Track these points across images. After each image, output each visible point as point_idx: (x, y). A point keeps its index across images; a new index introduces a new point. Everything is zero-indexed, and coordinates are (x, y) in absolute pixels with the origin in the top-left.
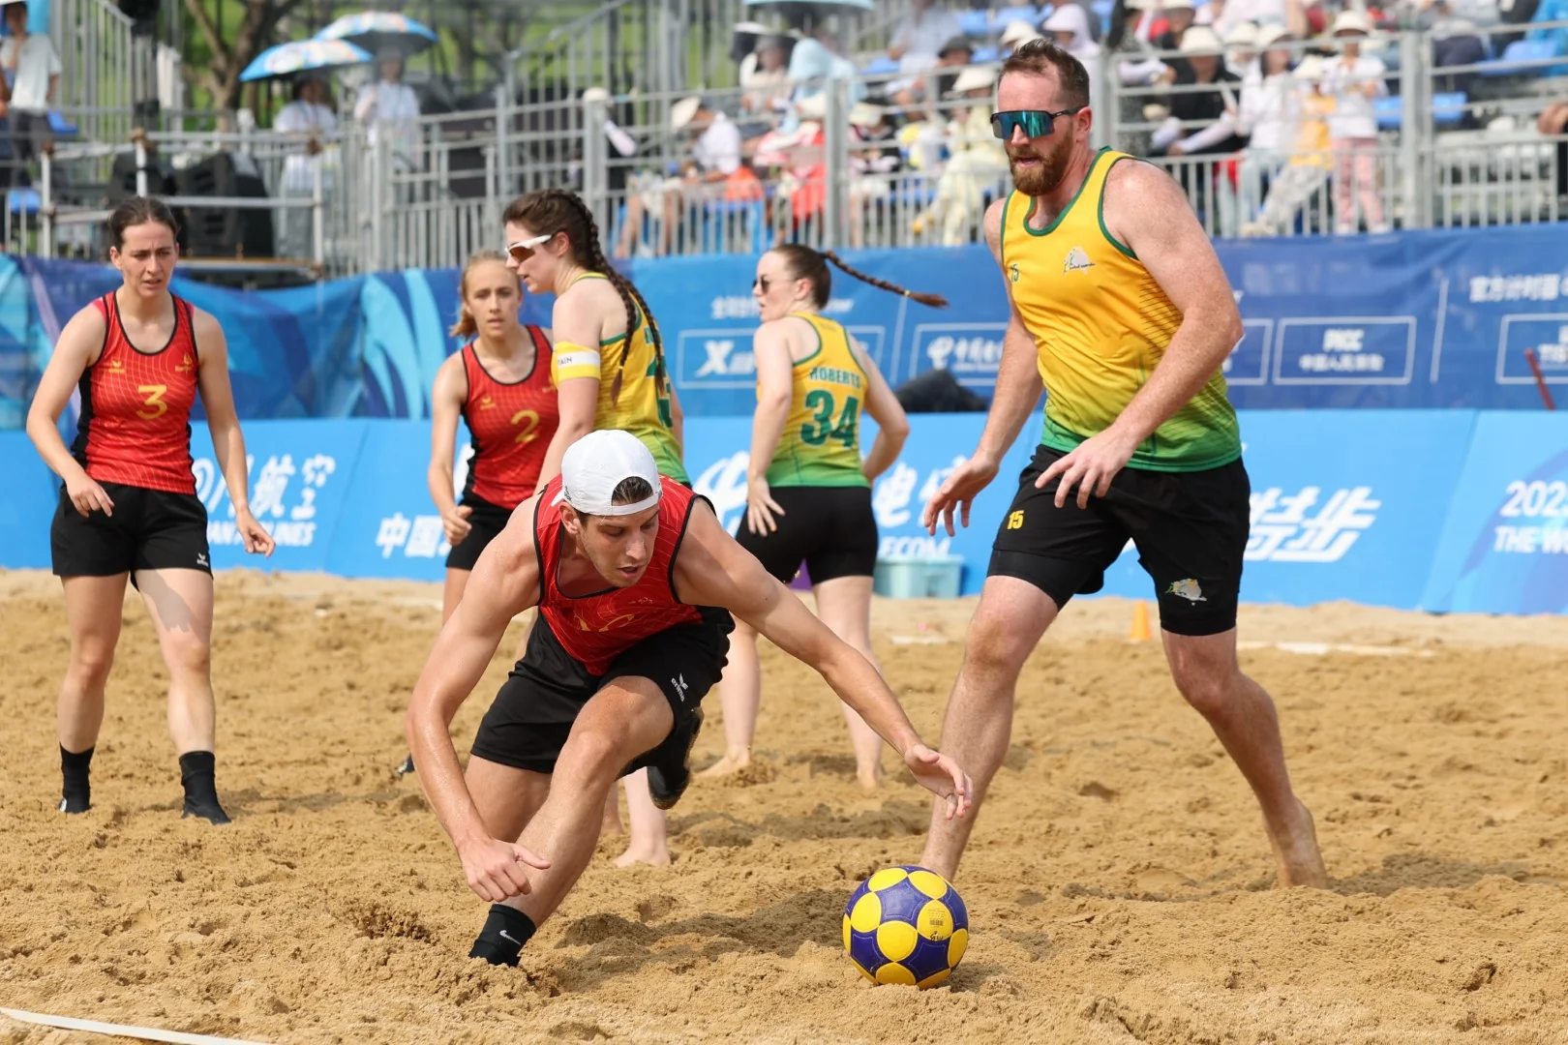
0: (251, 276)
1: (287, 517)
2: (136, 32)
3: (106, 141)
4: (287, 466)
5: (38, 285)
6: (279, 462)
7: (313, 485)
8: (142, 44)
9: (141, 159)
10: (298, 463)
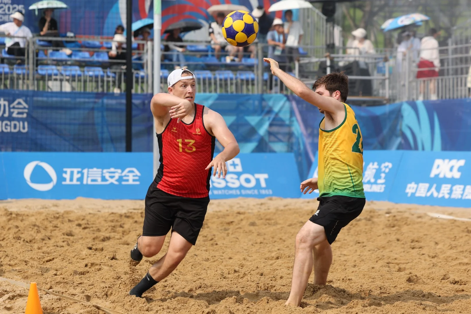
0: (364, 102)
1: (375, 183)
2: (327, 21)
3: (317, 57)
4: (376, 166)
5: (294, 104)
6: (373, 165)
7: (384, 172)
8: (329, 25)
9: (328, 63)
10: (380, 165)
